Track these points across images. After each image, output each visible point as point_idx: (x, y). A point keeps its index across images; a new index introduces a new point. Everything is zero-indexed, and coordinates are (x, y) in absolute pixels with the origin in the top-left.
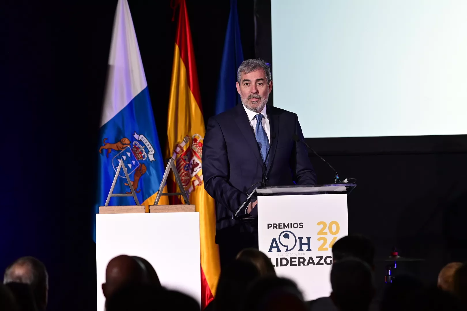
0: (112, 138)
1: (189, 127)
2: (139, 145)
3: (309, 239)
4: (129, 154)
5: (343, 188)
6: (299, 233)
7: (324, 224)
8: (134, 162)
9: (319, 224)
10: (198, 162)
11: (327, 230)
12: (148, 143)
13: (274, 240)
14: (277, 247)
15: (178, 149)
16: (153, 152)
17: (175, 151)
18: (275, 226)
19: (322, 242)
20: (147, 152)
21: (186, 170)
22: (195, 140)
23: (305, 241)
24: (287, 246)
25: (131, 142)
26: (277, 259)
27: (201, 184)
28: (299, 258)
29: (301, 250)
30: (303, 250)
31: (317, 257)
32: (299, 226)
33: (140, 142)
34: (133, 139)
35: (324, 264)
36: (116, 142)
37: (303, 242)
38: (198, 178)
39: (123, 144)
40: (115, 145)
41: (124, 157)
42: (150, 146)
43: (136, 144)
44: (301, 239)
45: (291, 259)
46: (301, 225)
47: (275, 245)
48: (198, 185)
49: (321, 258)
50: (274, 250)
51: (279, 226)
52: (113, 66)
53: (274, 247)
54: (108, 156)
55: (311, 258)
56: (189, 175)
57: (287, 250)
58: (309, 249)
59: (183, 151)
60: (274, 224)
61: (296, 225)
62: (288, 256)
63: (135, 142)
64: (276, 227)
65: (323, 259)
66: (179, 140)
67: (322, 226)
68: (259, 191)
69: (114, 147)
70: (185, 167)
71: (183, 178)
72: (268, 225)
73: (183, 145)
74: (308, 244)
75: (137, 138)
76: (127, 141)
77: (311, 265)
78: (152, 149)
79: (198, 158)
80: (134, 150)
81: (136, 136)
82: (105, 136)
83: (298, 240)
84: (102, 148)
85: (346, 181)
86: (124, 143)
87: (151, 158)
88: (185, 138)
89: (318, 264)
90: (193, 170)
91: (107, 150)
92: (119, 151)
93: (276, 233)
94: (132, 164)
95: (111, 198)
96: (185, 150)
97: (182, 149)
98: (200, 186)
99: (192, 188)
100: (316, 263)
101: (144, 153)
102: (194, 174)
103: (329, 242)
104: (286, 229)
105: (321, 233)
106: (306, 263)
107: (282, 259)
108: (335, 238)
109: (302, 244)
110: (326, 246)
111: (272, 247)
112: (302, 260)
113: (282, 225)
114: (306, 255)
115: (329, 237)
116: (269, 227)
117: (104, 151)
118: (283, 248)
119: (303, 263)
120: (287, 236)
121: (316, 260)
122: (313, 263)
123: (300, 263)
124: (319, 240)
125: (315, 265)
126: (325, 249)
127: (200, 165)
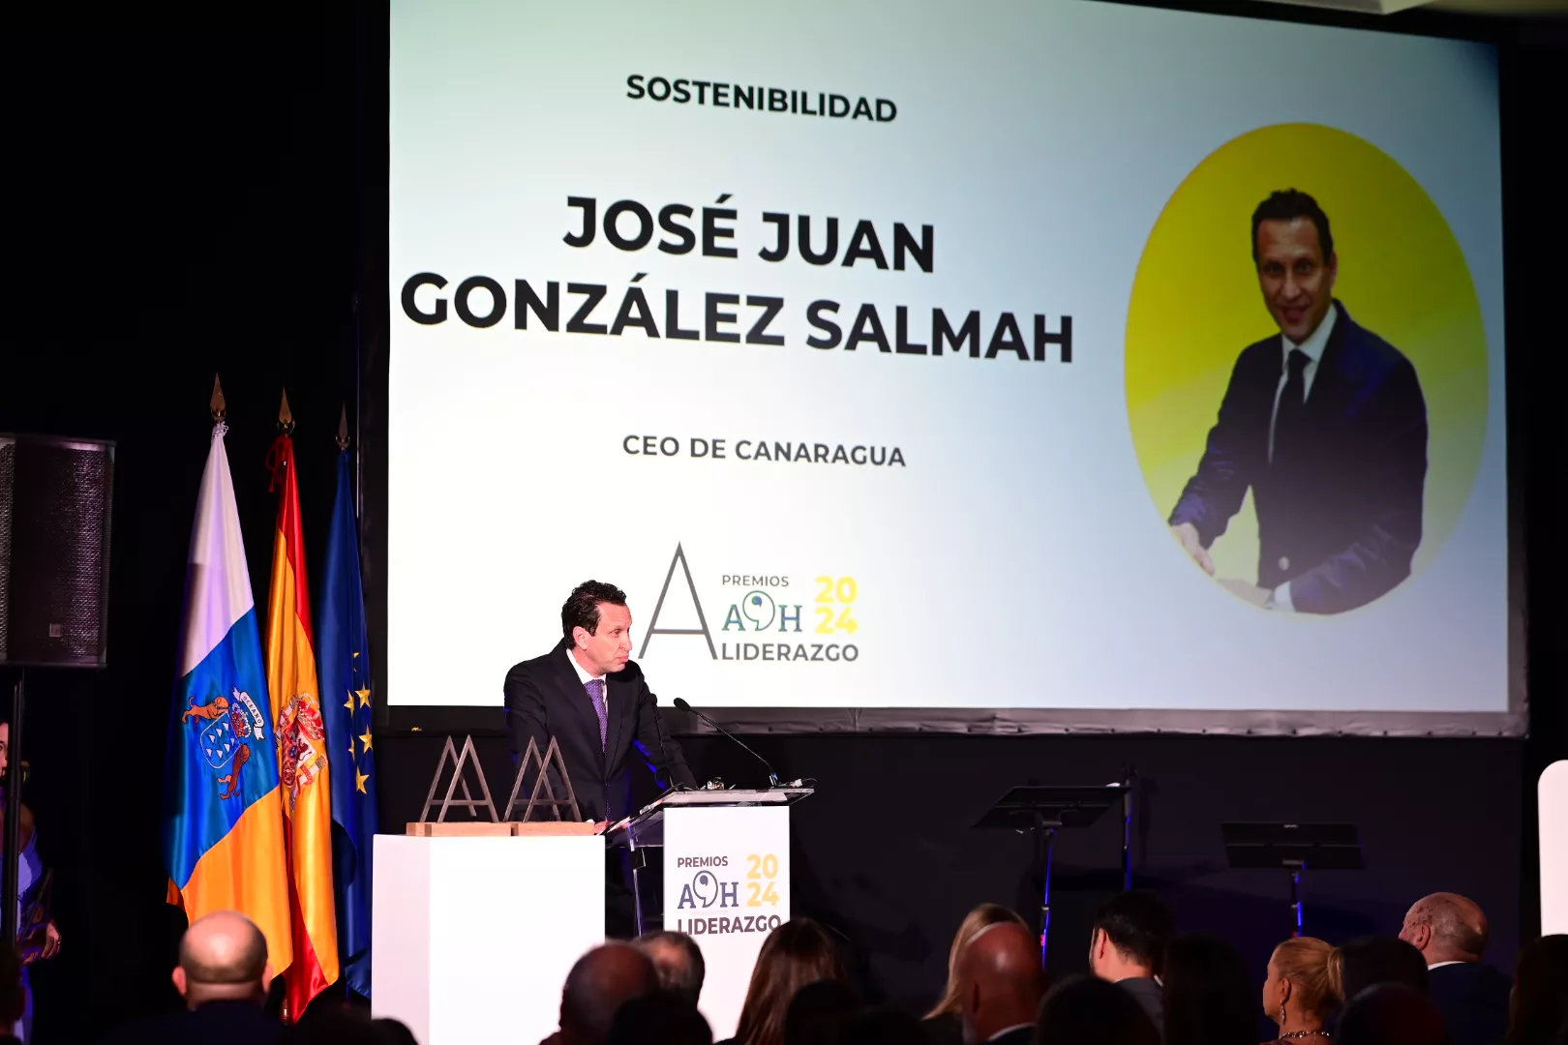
0: (202, 700)
1: (295, 679)
2: (240, 710)
3: (735, 884)
4: (226, 726)
5: (779, 795)
6: (721, 873)
7: (756, 858)
8: (233, 741)
9: (750, 858)
10: (307, 743)
11: (760, 870)
12: (254, 707)
13: (687, 887)
14: (691, 900)
16: (262, 724)
17: (279, 722)
18: (688, 862)
19: (753, 890)
20: (253, 724)
21: (292, 757)
22: (302, 704)
23: (729, 889)
24: (704, 899)
25: (230, 705)
26: (690, 921)
27: (311, 783)
28: (722, 920)
29: (724, 905)
30: (726, 906)
33: (242, 705)
34: (232, 700)
35: (756, 930)
36: (207, 704)
37: (727, 892)
38: (307, 773)
39: (219, 708)
40: (205, 709)
41: (220, 732)
42: (257, 712)
43: (236, 709)
44: (724, 885)
45: (710, 920)
46: (724, 861)
47: (687, 897)
48: (306, 783)
49: (752, 919)
50: (687, 905)
51: (695, 862)
52: (201, 565)
53: (687, 900)
54: (196, 730)
55: (737, 920)
56: (294, 765)
57: (704, 906)
58: (735, 904)
59: (288, 723)
60: (687, 859)
61: (717, 861)
62: (706, 917)
63: (235, 705)
64: (690, 864)
65: (754, 921)
66: (283, 703)
67: (752, 864)
69: (203, 712)
70: (291, 751)
71: (288, 771)
72: (679, 859)
73: (289, 711)
74: (734, 895)
75: (238, 698)
76: (224, 703)
77: (737, 931)
78: (260, 718)
80: (234, 719)
81: (236, 694)
82: (190, 690)
83: (720, 887)
84: (186, 712)
85: (798, 783)
86: (220, 706)
87: (259, 734)
88: (292, 699)
89: (748, 930)
91: (194, 717)
92: (212, 720)
93: (689, 874)
94: (231, 744)
96: (291, 720)
97: (287, 718)
98: (308, 786)
99: (297, 788)
100: (744, 928)
101: (248, 726)
102: (300, 764)
103: (763, 891)
104: (704, 868)
105: (753, 874)
106: (730, 929)
107: (697, 921)
108: (771, 885)
109: (725, 895)
110: (759, 898)
111: (683, 900)
112: (725, 923)
113: (699, 860)
114: (731, 913)
115: (764, 882)
116: (679, 864)
117: (190, 719)
118: (698, 902)
119: (726, 928)
120: (704, 881)
121: (744, 924)
122: (740, 928)
123: (722, 927)
124: (750, 886)
125: (742, 931)
126: (758, 904)
127: (311, 748)
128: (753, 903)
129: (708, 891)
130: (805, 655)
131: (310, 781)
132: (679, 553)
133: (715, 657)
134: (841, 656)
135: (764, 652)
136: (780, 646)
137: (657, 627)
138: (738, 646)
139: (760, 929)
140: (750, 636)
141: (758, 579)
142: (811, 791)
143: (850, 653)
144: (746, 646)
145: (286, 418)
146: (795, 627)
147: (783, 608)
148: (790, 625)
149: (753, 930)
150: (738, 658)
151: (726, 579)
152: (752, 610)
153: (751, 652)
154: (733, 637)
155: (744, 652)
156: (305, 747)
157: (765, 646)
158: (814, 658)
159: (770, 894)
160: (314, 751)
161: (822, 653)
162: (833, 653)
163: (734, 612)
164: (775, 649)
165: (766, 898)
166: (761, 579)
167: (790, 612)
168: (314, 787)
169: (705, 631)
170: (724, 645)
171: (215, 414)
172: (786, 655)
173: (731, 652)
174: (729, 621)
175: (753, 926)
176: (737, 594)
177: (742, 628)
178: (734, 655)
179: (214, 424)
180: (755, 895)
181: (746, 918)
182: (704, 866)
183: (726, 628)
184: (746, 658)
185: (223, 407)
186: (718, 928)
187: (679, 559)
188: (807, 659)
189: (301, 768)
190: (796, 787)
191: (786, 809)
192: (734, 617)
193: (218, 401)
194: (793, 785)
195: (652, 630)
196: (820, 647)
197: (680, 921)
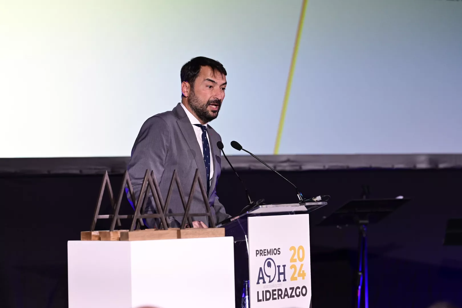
3: (284, 266)
5: (304, 207)
6: (278, 259)
7: (294, 248)
11: (296, 257)
13: (261, 269)
14: (263, 277)
19: (293, 269)
23: (281, 270)
24: (269, 277)
26: (263, 292)
28: (278, 290)
29: (279, 281)
32: (278, 252)
35: (295, 296)
44: (279, 267)
45: (273, 291)
49: (293, 289)
50: (261, 281)
51: (264, 252)
53: (261, 278)
55: (286, 290)
57: (270, 282)
58: (285, 280)
60: (261, 250)
61: (275, 252)
62: (271, 288)
64: (262, 254)
65: (294, 291)
67: (292, 252)
72: (257, 251)
74: (284, 273)
83: (277, 268)
89: (292, 296)
93: (262, 261)
100: (289, 295)
103: (298, 270)
104: (269, 256)
105: (292, 260)
106: (283, 296)
107: (267, 291)
108: (302, 265)
109: (280, 274)
110: (296, 275)
111: (259, 278)
112: (280, 293)
113: (266, 251)
114: (283, 286)
115: (298, 264)
116: (257, 254)
118: (267, 279)
119: (281, 295)
120: (269, 265)
121: (290, 292)
122: (287, 295)
123: (279, 295)
124: (291, 268)
125: (288, 297)
126: (296, 279)
128: (293, 278)
129: (270, 271)
139: (297, 296)
142: (325, 203)
149: (293, 296)
159: (301, 272)
165: (299, 275)
175: (294, 294)
180: (294, 273)
181: (290, 289)
186: (276, 296)
190: (317, 201)
191: (307, 215)
194: (315, 200)
197: (258, 292)
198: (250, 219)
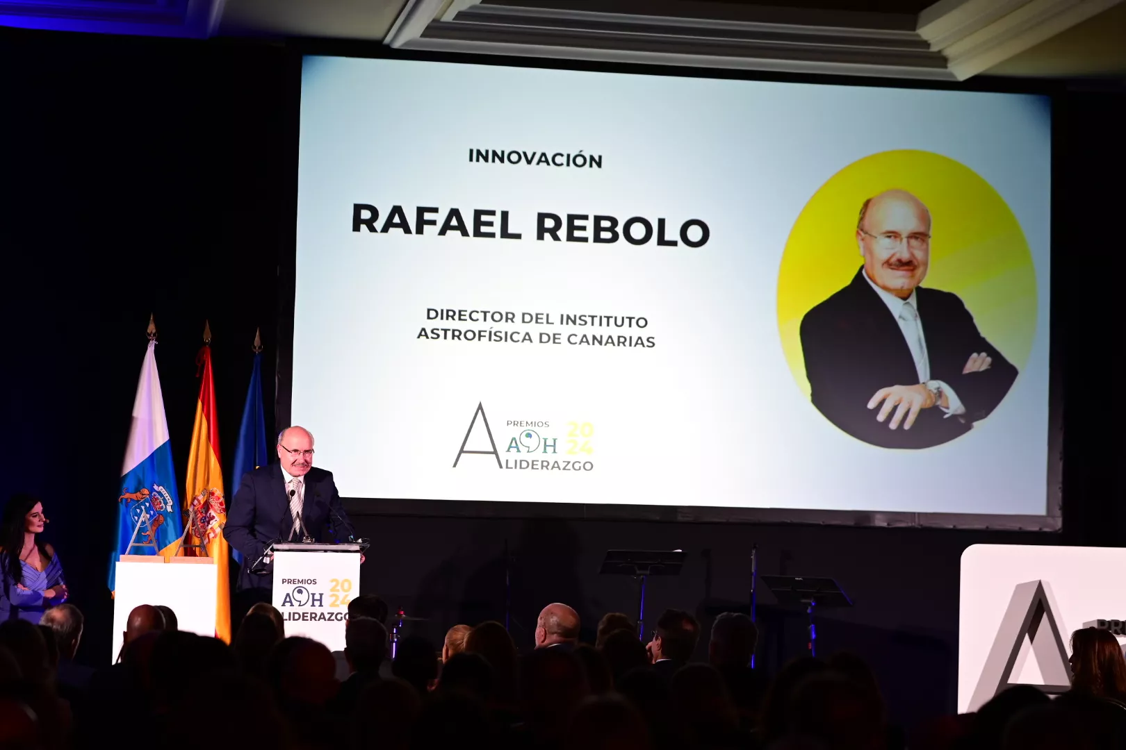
0: (132, 488)
1: (207, 481)
2: (158, 496)
3: (321, 595)
4: (147, 504)
5: (357, 548)
6: (312, 589)
7: (336, 581)
8: (152, 512)
9: (332, 581)
10: (214, 515)
11: (339, 588)
12: (167, 495)
13: (288, 595)
14: (290, 602)
15: (196, 502)
16: (172, 504)
17: (192, 503)
18: (289, 581)
19: (334, 598)
20: (166, 503)
22: (213, 494)
23: (317, 597)
24: (300, 602)
25: (151, 493)
26: (290, 613)
28: (311, 614)
29: (313, 605)
30: (315, 606)
31: (328, 613)
33: (159, 493)
34: (152, 490)
35: (335, 620)
36: (135, 493)
37: (315, 598)
38: (214, 531)
39: (143, 495)
41: (143, 507)
42: (169, 497)
43: (155, 495)
44: (313, 595)
45: (303, 614)
46: (314, 582)
47: (288, 599)
48: (213, 538)
49: (332, 614)
50: (288, 604)
51: (294, 582)
52: (137, 418)
53: (288, 602)
54: (127, 505)
55: (322, 614)
57: (300, 605)
58: (321, 605)
60: (289, 579)
61: (309, 582)
62: (301, 610)
63: (154, 493)
64: (291, 582)
65: (334, 616)
66: (197, 493)
67: (334, 583)
68: (276, 546)
69: (134, 496)
72: (283, 580)
73: (201, 498)
74: (320, 600)
75: (156, 490)
76: (146, 492)
77: (322, 620)
78: (170, 500)
79: (215, 511)
80: (153, 500)
81: (155, 487)
82: (125, 486)
83: (311, 596)
84: (122, 497)
85: (360, 541)
86: (144, 493)
87: (169, 509)
88: (203, 491)
89: (329, 619)
90: (209, 523)
91: (127, 499)
92: (138, 501)
93: (289, 588)
95: (132, 547)
96: (202, 502)
97: (199, 501)
98: (215, 539)
99: (207, 540)
100: (327, 618)
101: (163, 504)
102: (210, 526)
103: (341, 598)
104: (300, 585)
105: (334, 589)
107: (294, 613)
108: (346, 596)
109: (314, 600)
110: (338, 603)
111: (286, 602)
113: (297, 581)
114: (318, 610)
115: (341, 594)
116: (283, 582)
117: (124, 500)
118: (296, 603)
120: (300, 592)
121: (327, 616)
123: (311, 618)
124: (331, 596)
126: (338, 606)
127: (216, 518)
128: (333, 605)
129: (302, 597)
130: (558, 467)
131: (215, 536)
132: (480, 407)
133: (501, 467)
134: (582, 468)
135: (533, 465)
136: (542, 462)
137: (464, 450)
138: (516, 461)
139: (338, 620)
140: (524, 455)
141: (529, 423)
143: (588, 466)
144: (521, 461)
145: (207, 337)
146: (553, 451)
147: (545, 440)
148: (550, 450)
150: (516, 468)
151: (510, 423)
152: (525, 440)
153: (524, 465)
154: (513, 456)
155: (519, 464)
156: (214, 517)
157: (533, 461)
158: (564, 469)
159: (346, 601)
160: (218, 520)
161: (569, 466)
162: (577, 466)
163: (514, 441)
164: (540, 463)
165: (342, 603)
166: (532, 423)
167: (550, 442)
168: (217, 540)
169: (495, 452)
170: (507, 461)
171: (150, 335)
172: (547, 467)
173: (511, 464)
174: (510, 447)
175: (333, 618)
176: (515, 432)
177: (519, 451)
178: (514, 467)
179: (148, 341)
180: (335, 601)
182: (299, 585)
183: (508, 451)
184: (521, 468)
185: (154, 331)
187: (480, 411)
188: (560, 469)
189: (211, 528)
191: (358, 555)
192: (514, 444)
193: (152, 328)
195: (462, 451)
196: (569, 462)
198: (276, 553)
